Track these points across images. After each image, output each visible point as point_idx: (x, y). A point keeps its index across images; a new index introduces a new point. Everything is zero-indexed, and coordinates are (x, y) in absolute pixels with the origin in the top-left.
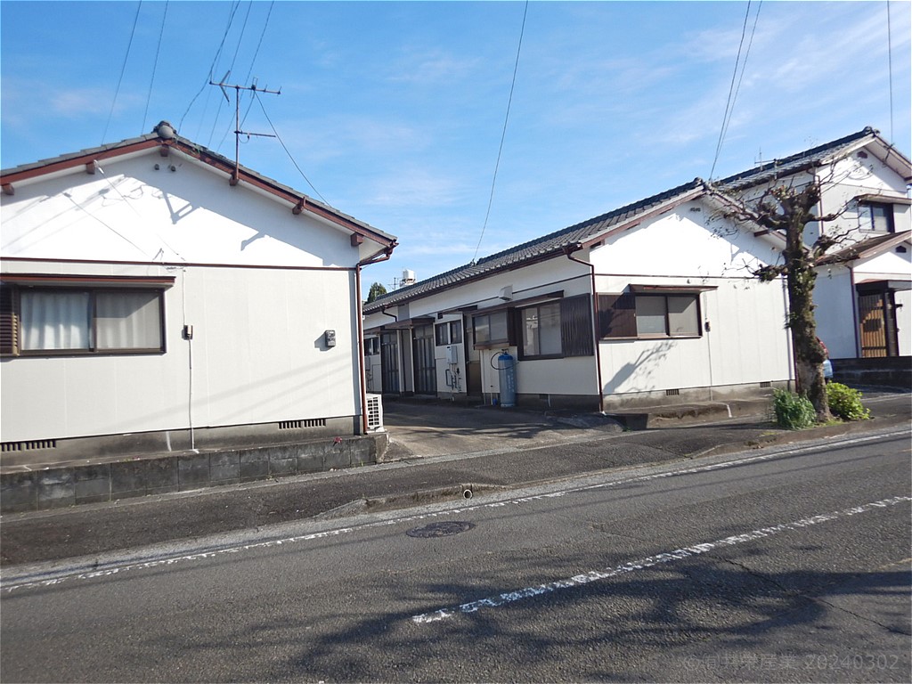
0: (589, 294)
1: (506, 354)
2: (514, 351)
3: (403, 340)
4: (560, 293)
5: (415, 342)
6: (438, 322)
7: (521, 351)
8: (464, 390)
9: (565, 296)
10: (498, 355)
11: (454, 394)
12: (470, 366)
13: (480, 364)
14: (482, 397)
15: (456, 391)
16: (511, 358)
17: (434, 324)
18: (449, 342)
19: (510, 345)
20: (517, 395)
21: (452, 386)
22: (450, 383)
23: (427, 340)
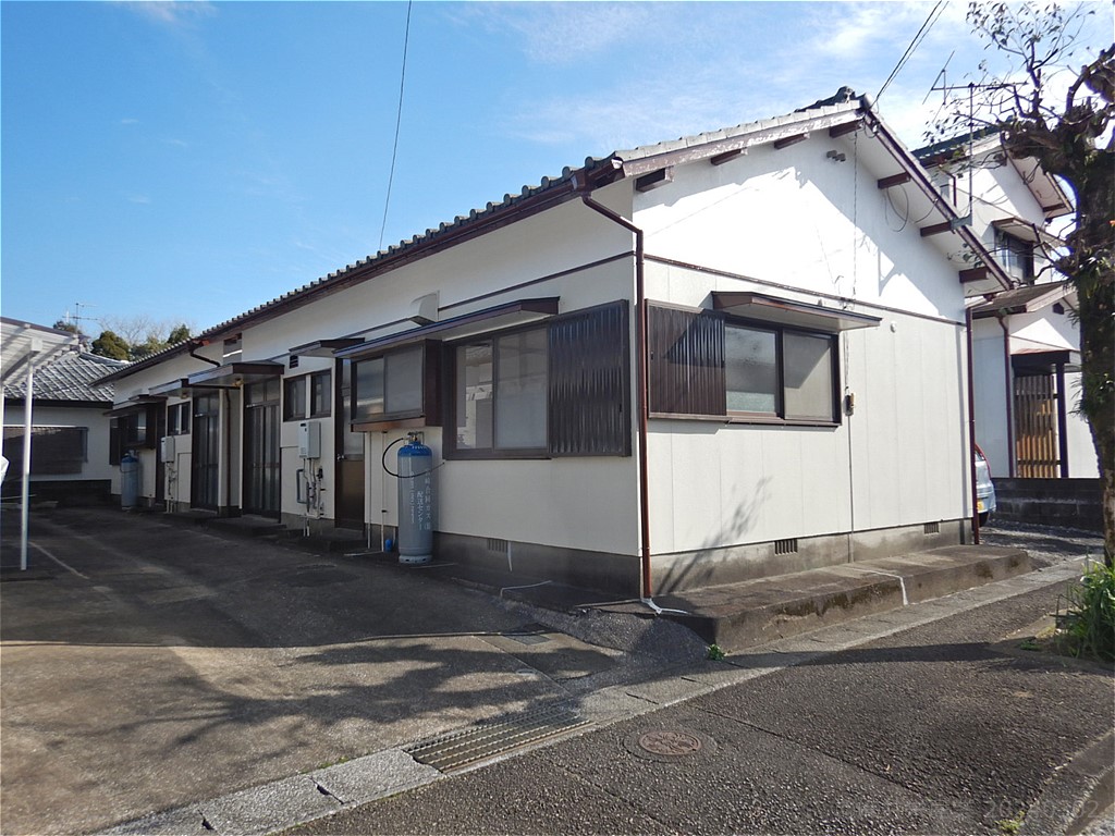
0: (626, 303)
1: (417, 443)
2: (434, 438)
3: (229, 408)
4: (551, 304)
5: (248, 412)
6: (290, 373)
7: (450, 437)
8: (330, 513)
9: (564, 309)
10: (400, 445)
11: (310, 522)
12: (346, 465)
13: (363, 461)
14: (364, 534)
15: (314, 514)
16: (426, 452)
17: (283, 377)
18: (308, 415)
19: (428, 424)
20: (436, 536)
21: (308, 504)
22: (303, 497)
23: (269, 410)
